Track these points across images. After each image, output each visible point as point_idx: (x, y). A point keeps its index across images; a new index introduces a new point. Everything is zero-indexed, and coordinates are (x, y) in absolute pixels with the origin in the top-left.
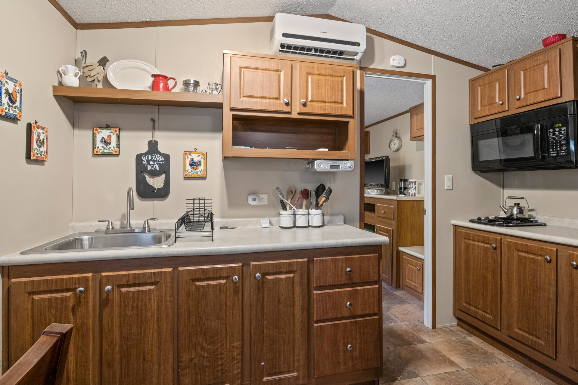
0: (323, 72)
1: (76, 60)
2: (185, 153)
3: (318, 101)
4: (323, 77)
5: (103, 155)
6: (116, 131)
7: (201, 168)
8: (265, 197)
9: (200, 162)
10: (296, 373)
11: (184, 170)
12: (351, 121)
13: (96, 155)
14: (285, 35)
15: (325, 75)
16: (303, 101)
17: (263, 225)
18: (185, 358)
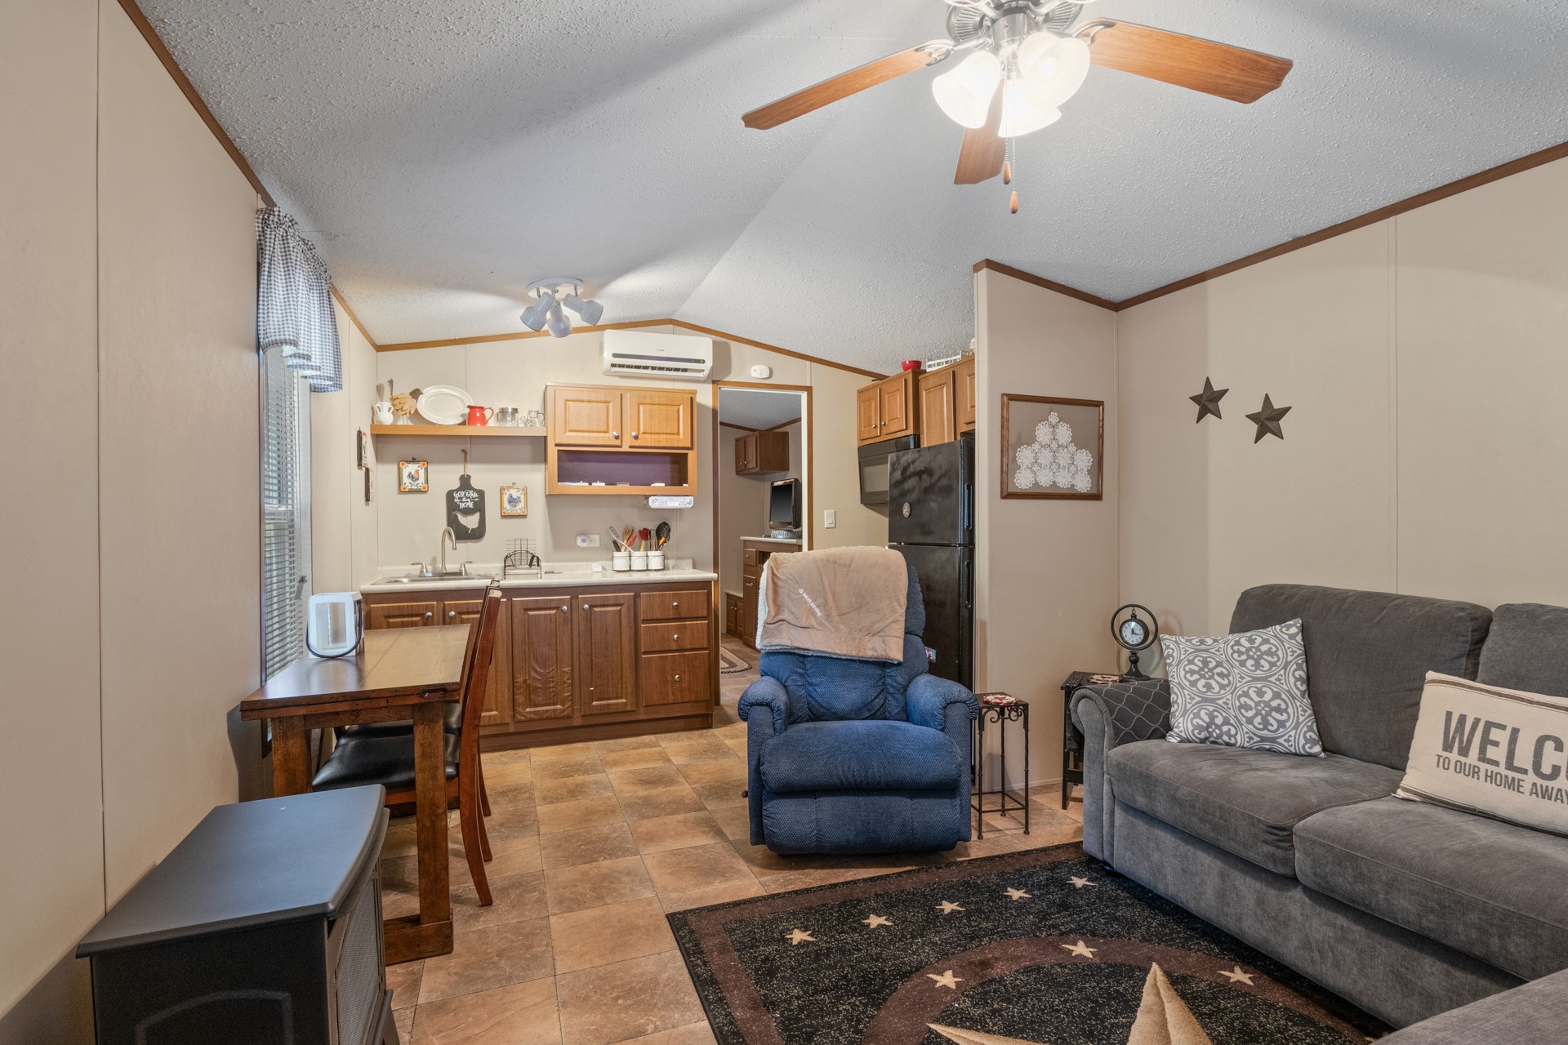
0: (657, 401)
1: (377, 387)
2: (502, 490)
3: (651, 433)
4: (657, 407)
5: (411, 491)
6: (424, 465)
7: (521, 505)
8: (596, 537)
9: (519, 498)
10: (624, 700)
11: (501, 507)
12: (690, 452)
13: (401, 492)
14: (615, 355)
15: (659, 404)
16: (634, 434)
17: (595, 570)
18: (520, 679)
